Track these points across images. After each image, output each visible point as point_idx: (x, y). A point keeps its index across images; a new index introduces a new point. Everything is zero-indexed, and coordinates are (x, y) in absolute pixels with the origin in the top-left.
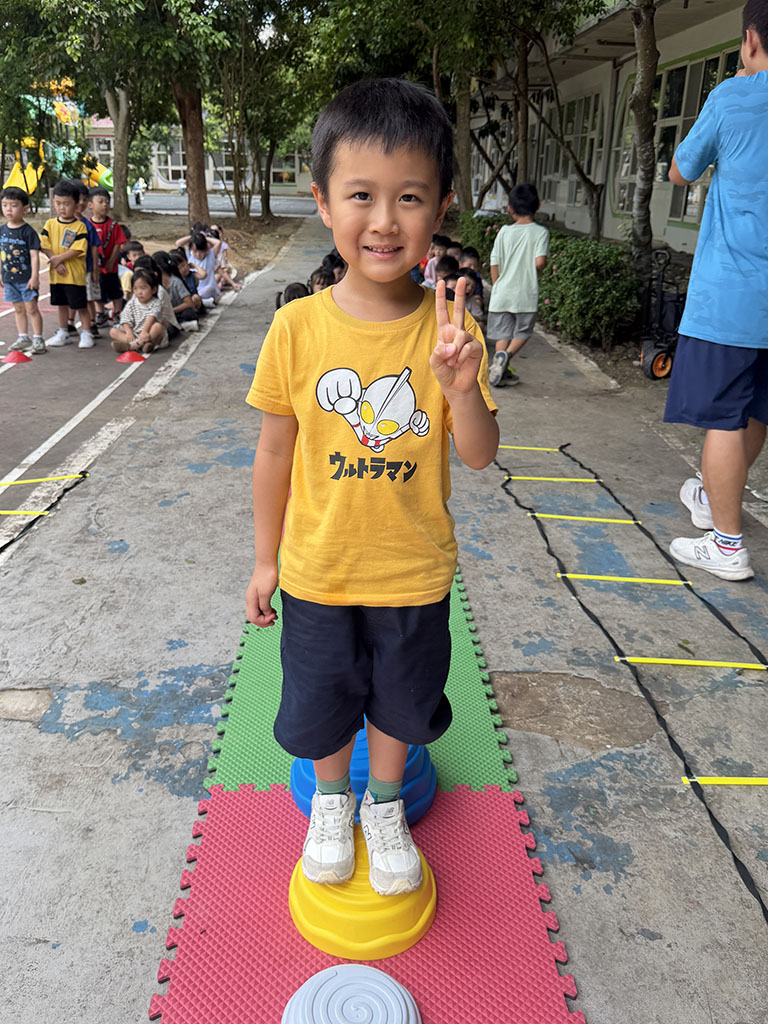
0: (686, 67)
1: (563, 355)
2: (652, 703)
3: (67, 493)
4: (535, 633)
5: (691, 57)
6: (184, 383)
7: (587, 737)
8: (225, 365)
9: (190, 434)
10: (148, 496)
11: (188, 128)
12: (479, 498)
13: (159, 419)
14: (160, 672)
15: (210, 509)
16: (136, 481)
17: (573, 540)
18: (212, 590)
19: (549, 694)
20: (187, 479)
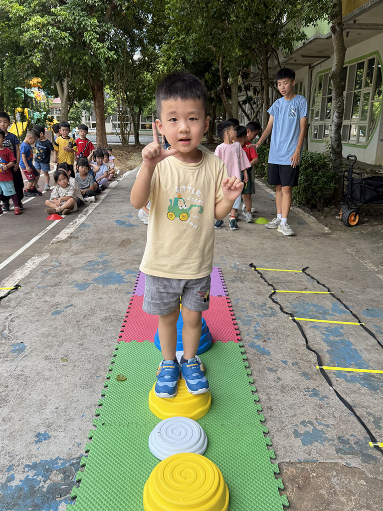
0: (347, 67)
1: (295, 213)
4: (309, 422)
5: (349, 62)
6: (82, 232)
8: (107, 221)
10: (46, 308)
11: (96, 100)
12: (256, 306)
13: (64, 254)
14: (25, 466)
15: (84, 317)
16: (41, 297)
17: (322, 339)
18: (75, 385)
19: (327, 486)
20: (73, 295)
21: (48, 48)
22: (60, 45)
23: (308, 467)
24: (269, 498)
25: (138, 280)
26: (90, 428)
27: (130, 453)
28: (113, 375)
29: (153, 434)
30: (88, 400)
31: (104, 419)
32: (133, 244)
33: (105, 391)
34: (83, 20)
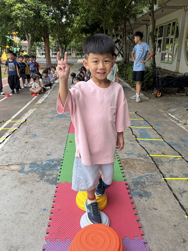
0: (163, 26)
2: (156, 164)
3: (22, 125)
4: (130, 151)
5: (164, 23)
6: (47, 100)
7: (141, 171)
9: (49, 111)
10: (41, 125)
11: (46, 43)
13: (42, 108)
14: (46, 160)
15: (55, 127)
16: (38, 122)
17: (138, 132)
18: (56, 144)
19: (133, 163)
20: (49, 121)
21: (24, 19)
22: (29, 17)
26: (63, 153)
28: (68, 141)
30: (61, 147)
33: (66, 145)
34: (40, 5)
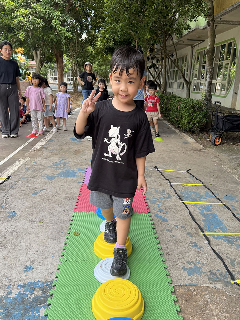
0: (215, 47)
1: (182, 136)
4: (192, 262)
6: (50, 144)
8: (65, 138)
9: (49, 164)
10: (29, 190)
12: (159, 192)
13: (38, 158)
14: (18, 285)
15: (52, 197)
16: (25, 184)
17: (200, 212)
18: (48, 238)
19: (203, 299)
20: (45, 183)
21: (29, 29)
22: (36, 27)
23: (191, 288)
24: (168, 306)
25: (85, 175)
26: (58, 263)
27: (83, 278)
28: (72, 232)
29: (97, 268)
30: (56, 247)
31: (66, 258)
32: (82, 153)
33: (67, 241)
34: (51, 13)
